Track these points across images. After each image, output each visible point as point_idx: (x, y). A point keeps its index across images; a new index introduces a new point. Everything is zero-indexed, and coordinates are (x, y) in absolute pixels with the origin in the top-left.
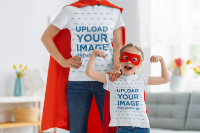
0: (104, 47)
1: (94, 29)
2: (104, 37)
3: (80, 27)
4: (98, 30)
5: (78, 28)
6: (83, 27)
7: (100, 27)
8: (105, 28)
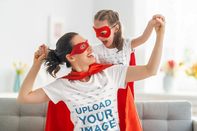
0: (111, 124)
1: (96, 107)
2: (108, 112)
3: (80, 109)
4: (101, 107)
5: (78, 110)
6: (83, 108)
7: (101, 103)
8: (107, 102)
